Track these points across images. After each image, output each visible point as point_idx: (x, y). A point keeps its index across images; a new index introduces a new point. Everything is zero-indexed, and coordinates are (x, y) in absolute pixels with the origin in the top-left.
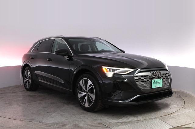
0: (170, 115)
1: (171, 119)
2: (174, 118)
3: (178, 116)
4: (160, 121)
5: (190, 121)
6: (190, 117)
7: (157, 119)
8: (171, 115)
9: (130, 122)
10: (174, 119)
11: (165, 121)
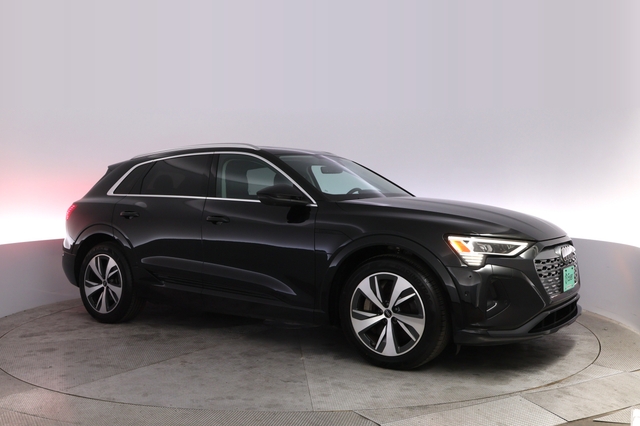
0: (555, 386)
1: (559, 397)
2: (568, 394)
3: (581, 388)
4: (526, 402)
5: (615, 402)
6: (615, 393)
7: (518, 398)
8: (561, 386)
9: (435, 407)
10: (568, 397)
11: (542, 404)
